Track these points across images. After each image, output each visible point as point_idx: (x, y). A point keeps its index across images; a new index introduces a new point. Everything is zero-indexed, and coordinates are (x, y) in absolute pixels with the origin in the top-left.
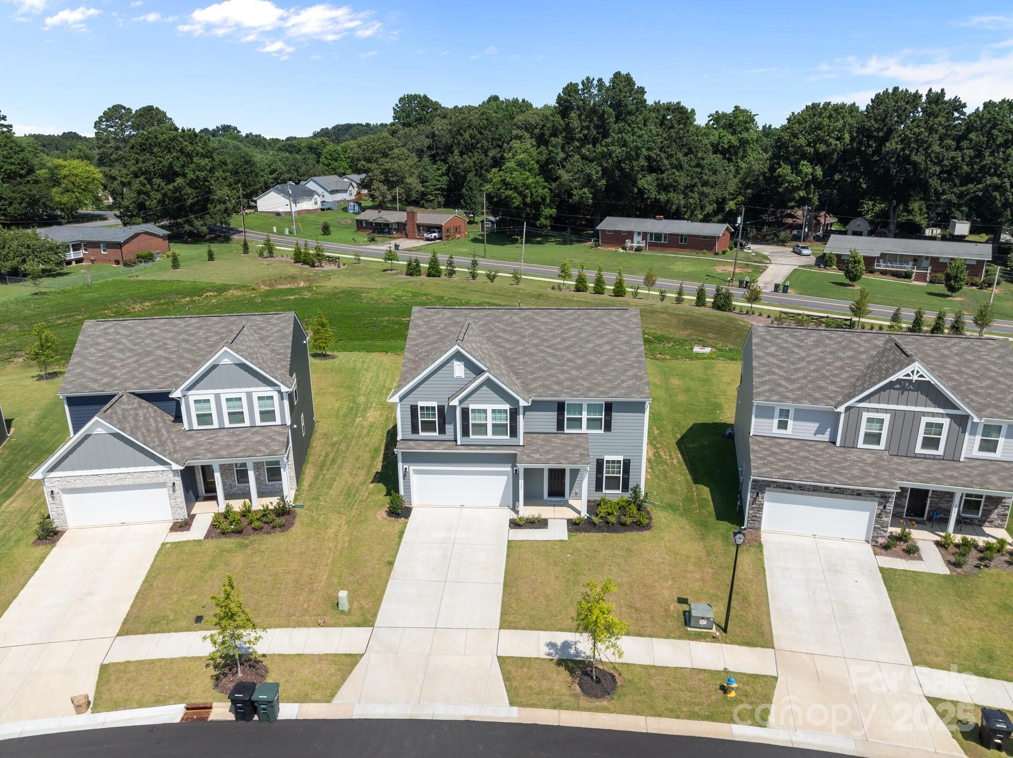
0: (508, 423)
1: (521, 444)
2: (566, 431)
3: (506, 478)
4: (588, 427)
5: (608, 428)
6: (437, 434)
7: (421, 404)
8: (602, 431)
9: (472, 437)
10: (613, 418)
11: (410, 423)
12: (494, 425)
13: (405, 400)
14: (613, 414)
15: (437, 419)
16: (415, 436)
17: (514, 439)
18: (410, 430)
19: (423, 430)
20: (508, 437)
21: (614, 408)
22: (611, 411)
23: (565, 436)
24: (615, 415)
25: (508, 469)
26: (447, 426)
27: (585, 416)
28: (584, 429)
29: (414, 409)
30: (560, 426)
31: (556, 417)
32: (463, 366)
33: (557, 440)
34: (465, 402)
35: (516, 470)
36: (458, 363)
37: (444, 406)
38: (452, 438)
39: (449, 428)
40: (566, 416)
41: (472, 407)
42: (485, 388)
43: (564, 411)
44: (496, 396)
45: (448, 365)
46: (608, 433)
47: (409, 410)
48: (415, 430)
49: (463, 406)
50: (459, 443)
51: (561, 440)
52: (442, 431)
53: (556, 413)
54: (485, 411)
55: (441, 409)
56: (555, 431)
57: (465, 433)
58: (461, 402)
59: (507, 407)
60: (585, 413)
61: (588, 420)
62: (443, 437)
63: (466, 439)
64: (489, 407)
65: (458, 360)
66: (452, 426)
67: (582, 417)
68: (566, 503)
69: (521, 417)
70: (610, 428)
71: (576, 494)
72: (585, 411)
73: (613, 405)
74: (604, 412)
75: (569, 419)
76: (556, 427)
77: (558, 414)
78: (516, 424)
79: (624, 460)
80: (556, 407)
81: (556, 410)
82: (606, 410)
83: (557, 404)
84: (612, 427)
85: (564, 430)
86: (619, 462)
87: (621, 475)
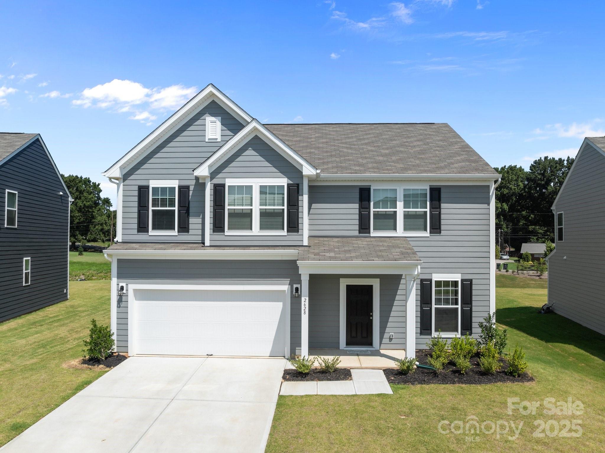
0: (285, 207)
1: (306, 243)
2: (373, 233)
3: (280, 305)
4: (406, 228)
5: (436, 228)
6: (175, 232)
7: (153, 184)
8: (427, 234)
9: (227, 232)
10: (443, 211)
11: (136, 215)
12: (264, 214)
13: (132, 177)
14: (443, 205)
15: (176, 208)
16: (142, 237)
17: (294, 236)
18: (136, 226)
19: (154, 228)
20: (284, 233)
21: (443, 195)
22: (439, 200)
23: (372, 239)
24: (446, 208)
25: (284, 287)
26: (192, 220)
27: (400, 209)
28: (400, 231)
29: (143, 191)
30: (364, 227)
31: (357, 211)
32: (219, 124)
33: (363, 242)
34: (220, 175)
35: (297, 289)
36: (213, 119)
37: (188, 187)
38: (200, 238)
39: (194, 222)
40: (372, 210)
41: (229, 182)
42: (250, 152)
43: (369, 201)
44: (267, 164)
45: (199, 122)
46: (436, 237)
47: (136, 193)
48: (142, 228)
49: (216, 181)
50: (207, 243)
51: (367, 242)
52: (184, 228)
53: (357, 206)
54: (249, 188)
55: (184, 190)
56: (356, 233)
57: (218, 227)
58: (213, 175)
59: (283, 182)
60: (400, 205)
61: (407, 216)
62: (184, 237)
63: (218, 236)
64: (256, 183)
65: (213, 115)
66: (199, 220)
67: (396, 211)
68: (377, 353)
69: (305, 199)
70: (440, 228)
71: (391, 339)
72: (400, 201)
73: (442, 191)
74: (428, 203)
75: (376, 215)
76: (357, 227)
77: (361, 208)
78: (298, 209)
79: (462, 280)
80: (357, 195)
81: (358, 200)
82: (431, 200)
83: (358, 191)
84: (443, 227)
85: (369, 233)
86: (455, 283)
87: (459, 306)
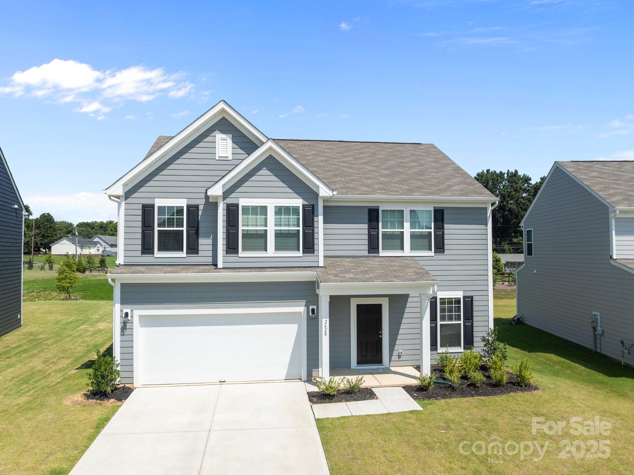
0: (301, 229)
1: (321, 264)
2: (382, 253)
3: (294, 327)
4: (413, 248)
5: (440, 248)
6: (183, 254)
7: (159, 203)
8: (432, 253)
9: (241, 254)
10: (446, 232)
11: (140, 236)
12: (278, 234)
13: (135, 195)
14: (446, 226)
15: (184, 229)
16: (147, 259)
17: (309, 257)
18: (139, 248)
19: (160, 249)
20: (300, 254)
21: (446, 217)
22: (443, 221)
23: (382, 259)
24: (449, 229)
25: (299, 308)
26: (201, 241)
27: (407, 230)
28: (407, 251)
29: (148, 210)
30: (373, 247)
31: (366, 232)
32: (230, 141)
33: (373, 262)
34: (232, 195)
35: (313, 310)
36: (224, 136)
37: (197, 207)
38: (210, 260)
39: (204, 243)
40: (381, 230)
41: (243, 202)
43: (378, 221)
44: (281, 184)
45: (208, 139)
46: (440, 256)
47: (140, 212)
48: (147, 249)
49: (229, 201)
50: (220, 265)
51: (378, 262)
52: (193, 249)
53: (366, 226)
54: (264, 210)
55: (192, 210)
56: (366, 253)
57: (231, 248)
58: (226, 194)
59: (299, 203)
61: (413, 236)
62: (193, 259)
63: (232, 258)
65: (223, 132)
66: (210, 241)
67: (403, 231)
68: (387, 371)
69: (320, 219)
70: (443, 248)
71: (399, 356)
72: (407, 222)
73: (445, 212)
74: (433, 224)
75: (385, 235)
76: (366, 247)
77: (370, 228)
78: (313, 231)
79: (464, 297)
80: (366, 216)
81: (367, 220)
82: (435, 221)
83: (367, 212)
84: (446, 247)
85: (378, 253)
86: (458, 301)
87: (462, 322)
